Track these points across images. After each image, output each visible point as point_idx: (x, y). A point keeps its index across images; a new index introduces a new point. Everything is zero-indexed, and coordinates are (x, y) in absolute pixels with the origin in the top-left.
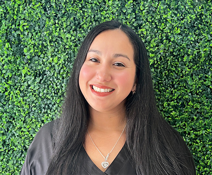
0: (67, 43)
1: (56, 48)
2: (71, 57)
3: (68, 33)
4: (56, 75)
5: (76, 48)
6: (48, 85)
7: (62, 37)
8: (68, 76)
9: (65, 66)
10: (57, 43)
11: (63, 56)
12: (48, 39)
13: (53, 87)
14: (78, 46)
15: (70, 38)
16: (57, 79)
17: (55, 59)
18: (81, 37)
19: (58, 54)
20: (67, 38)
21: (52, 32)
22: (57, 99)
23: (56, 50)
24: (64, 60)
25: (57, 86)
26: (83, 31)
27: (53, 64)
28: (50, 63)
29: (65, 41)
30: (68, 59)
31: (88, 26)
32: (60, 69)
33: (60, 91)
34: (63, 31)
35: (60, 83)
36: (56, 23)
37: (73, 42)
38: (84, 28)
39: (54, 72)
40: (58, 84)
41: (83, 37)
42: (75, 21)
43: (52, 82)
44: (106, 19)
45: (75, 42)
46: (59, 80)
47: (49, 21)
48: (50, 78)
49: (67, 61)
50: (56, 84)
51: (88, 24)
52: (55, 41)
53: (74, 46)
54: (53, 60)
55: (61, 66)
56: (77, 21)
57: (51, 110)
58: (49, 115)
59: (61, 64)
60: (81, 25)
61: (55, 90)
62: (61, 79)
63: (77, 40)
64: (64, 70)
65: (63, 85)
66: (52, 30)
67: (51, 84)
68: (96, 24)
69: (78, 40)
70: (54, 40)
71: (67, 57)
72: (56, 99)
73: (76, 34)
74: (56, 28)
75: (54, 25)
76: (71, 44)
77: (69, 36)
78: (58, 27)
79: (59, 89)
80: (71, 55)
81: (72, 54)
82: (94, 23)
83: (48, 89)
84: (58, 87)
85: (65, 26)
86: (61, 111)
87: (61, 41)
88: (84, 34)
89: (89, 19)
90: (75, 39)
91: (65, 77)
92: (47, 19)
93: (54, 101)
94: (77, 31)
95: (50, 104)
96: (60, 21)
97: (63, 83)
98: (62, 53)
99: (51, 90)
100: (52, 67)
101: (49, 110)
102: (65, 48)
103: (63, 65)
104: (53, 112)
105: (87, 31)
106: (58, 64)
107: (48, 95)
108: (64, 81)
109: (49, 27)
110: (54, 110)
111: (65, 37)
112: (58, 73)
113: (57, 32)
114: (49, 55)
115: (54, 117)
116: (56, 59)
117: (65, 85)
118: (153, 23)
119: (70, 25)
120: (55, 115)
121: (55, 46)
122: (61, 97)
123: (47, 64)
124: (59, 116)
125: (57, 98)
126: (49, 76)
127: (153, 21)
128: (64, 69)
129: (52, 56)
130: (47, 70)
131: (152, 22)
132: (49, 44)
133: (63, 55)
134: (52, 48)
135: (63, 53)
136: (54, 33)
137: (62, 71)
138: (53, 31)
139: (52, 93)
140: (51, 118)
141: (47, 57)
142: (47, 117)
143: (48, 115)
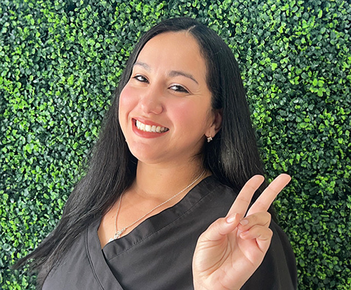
0: (89, 54)
1: (72, 61)
2: (95, 76)
3: (91, 37)
4: (71, 105)
5: (103, 61)
6: (58, 120)
7: (80, 45)
8: (91, 106)
9: (85, 89)
10: (74, 54)
11: (82, 75)
12: (59, 47)
13: (67, 124)
14: (107, 58)
15: (94, 46)
16: (73, 111)
17: (69, 78)
18: (110, 44)
19: (75, 70)
20: (89, 46)
21: (65, 36)
22: (73, 143)
23: (72, 64)
24: (85, 81)
25: (72, 122)
26: (113, 35)
27: (67, 86)
28: (62, 86)
29: (85, 50)
30: (91, 79)
31: (122, 25)
32: (77, 94)
33: (79, 131)
34: (82, 34)
35: (78, 118)
36: (70, 22)
37: (98, 52)
38: (115, 30)
39: (69, 100)
40: (75, 118)
41: (113, 44)
42: (101, 18)
43: (66, 115)
44: (150, 16)
45: (102, 51)
46: (77, 112)
47: (60, 19)
48: (62, 109)
49: (88, 82)
50: (72, 118)
51: (121, 23)
52: (70, 50)
53: (100, 58)
54: (66, 81)
55: (79, 89)
56: (104, 19)
57: (63, 161)
58: (62, 169)
59: (79, 86)
60: (110, 26)
61: (70, 128)
62: (79, 110)
63: (104, 48)
64: (85, 97)
65: (83, 120)
66: (65, 33)
67: (64, 119)
68: (134, 22)
69: (106, 48)
70: (68, 49)
71: (89, 75)
72: (71, 142)
73: (103, 39)
74: (71, 29)
75: (67, 25)
76: (96, 54)
77: (91, 42)
78: (74, 28)
79: (77, 128)
80: (95, 72)
81: (97, 71)
82: (131, 22)
83: (59, 127)
84: (75, 123)
85: (85, 26)
86: (80, 162)
87: (80, 50)
88: (115, 39)
89: (122, 15)
90: (102, 47)
91: (86, 108)
92: (57, 15)
93: (69, 146)
94: (104, 35)
95: (63, 150)
96: (78, 19)
97: (82, 117)
98: (80, 69)
99: (64, 128)
100: (64, 91)
101: (61, 161)
102: (85, 62)
103: (82, 88)
104: (67, 163)
105: (121, 35)
106: (74, 87)
107: (60, 136)
108: (85, 114)
109: (59, 29)
110: (69, 160)
111: (86, 44)
112: (75, 101)
113: (72, 35)
114: (61, 72)
115: (69, 171)
116: (71, 79)
117: (86, 120)
118: (226, 22)
119: (92, 25)
120: (71, 169)
121: (70, 59)
122: (80, 139)
123: (57, 87)
124: (76, 170)
125: (73, 141)
126: (60, 106)
127: (226, 19)
128: (85, 95)
129: (65, 75)
130: (57, 97)
131: (224, 19)
132: (59, 55)
133: (82, 72)
134: (64, 61)
135: (82, 70)
136: (69, 37)
137: (81, 98)
138: (67, 35)
139: (65, 133)
140: (64, 174)
141: (57, 75)
142: (58, 171)
143: (59, 169)
